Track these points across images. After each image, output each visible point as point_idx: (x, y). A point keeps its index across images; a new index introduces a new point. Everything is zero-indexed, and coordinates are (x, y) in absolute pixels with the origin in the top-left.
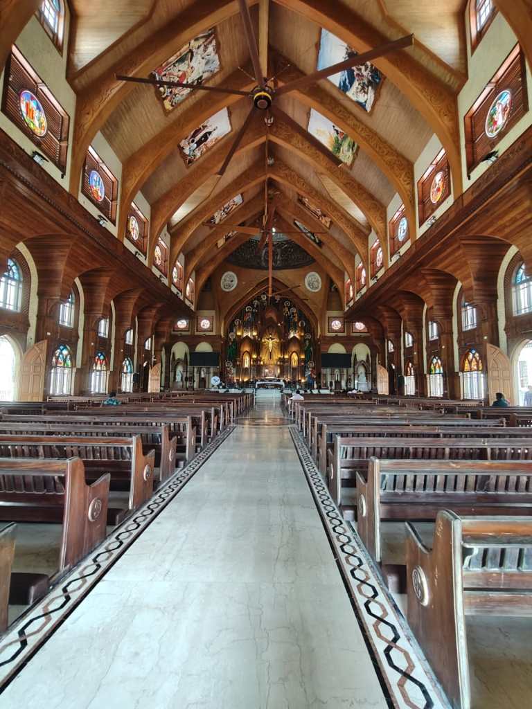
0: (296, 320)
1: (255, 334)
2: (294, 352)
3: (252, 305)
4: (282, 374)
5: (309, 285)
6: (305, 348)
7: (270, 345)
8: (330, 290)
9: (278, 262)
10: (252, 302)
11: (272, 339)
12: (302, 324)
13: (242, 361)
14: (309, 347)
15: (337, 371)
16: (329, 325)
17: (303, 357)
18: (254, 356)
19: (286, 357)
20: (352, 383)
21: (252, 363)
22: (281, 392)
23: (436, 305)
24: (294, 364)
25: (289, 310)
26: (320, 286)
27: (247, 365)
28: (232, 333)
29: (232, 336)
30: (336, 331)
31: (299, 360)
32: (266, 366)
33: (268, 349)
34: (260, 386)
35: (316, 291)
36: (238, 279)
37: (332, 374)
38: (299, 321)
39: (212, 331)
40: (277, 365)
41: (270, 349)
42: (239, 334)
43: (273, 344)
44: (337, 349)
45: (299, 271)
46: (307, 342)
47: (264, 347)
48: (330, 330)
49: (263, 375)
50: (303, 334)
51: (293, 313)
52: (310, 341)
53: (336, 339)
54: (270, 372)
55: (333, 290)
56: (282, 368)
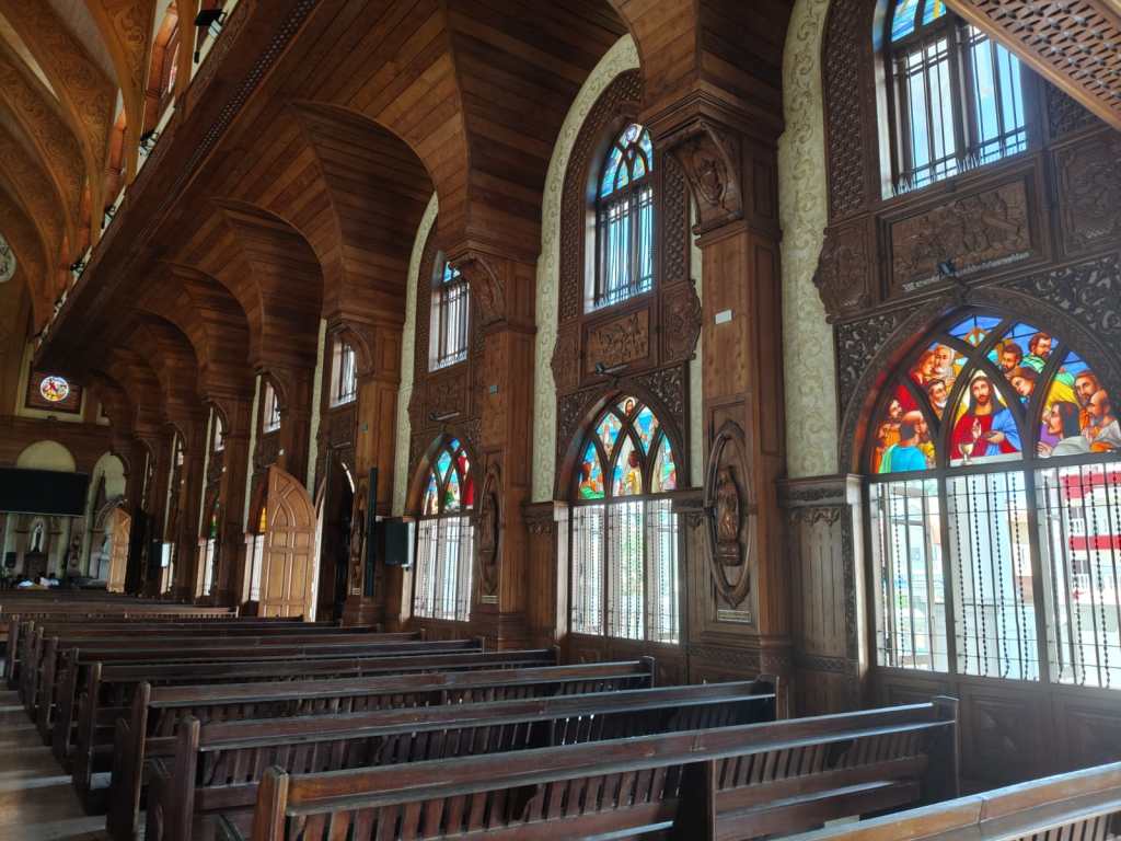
15: (38, 524)
16: (33, 386)
20: (83, 558)
23: (215, 361)
30: (51, 406)
37: (23, 531)
44: (50, 456)
48: (34, 400)
53: (46, 430)
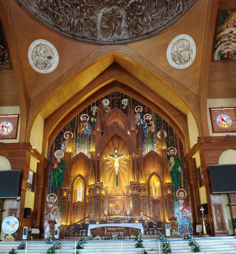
0: (153, 130)
1: (93, 149)
2: (154, 173)
3: (90, 114)
4: (137, 209)
5: (174, 60)
6: (170, 169)
7: (117, 165)
8: (213, 59)
9: (123, 32)
10: (89, 108)
11: (119, 156)
12: (162, 135)
13: (72, 192)
14: (175, 167)
16: (214, 122)
17: (168, 181)
18: (92, 183)
19: (142, 181)
21: (87, 194)
22: (139, 246)
24: (156, 194)
25: (142, 118)
26: (193, 57)
27: (79, 198)
28: (59, 151)
29: (59, 155)
30: (226, 131)
31: (163, 187)
32: (110, 198)
33: (113, 171)
34: (95, 232)
35: (188, 65)
36: (60, 56)
38: (157, 130)
39: (16, 138)
40: (127, 196)
41: (117, 170)
42: (69, 150)
43: (120, 163)
45: (157, 41)
46: (172, 160)
47: (106, 169)
49: (106, 212)
50: (164, 147)
51: (148, 121)
52: (176, 157)
53: (227, 143)
54: (117, 207)
55: (216, 58)
56: (136, 199)
